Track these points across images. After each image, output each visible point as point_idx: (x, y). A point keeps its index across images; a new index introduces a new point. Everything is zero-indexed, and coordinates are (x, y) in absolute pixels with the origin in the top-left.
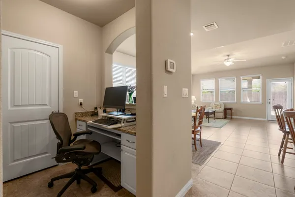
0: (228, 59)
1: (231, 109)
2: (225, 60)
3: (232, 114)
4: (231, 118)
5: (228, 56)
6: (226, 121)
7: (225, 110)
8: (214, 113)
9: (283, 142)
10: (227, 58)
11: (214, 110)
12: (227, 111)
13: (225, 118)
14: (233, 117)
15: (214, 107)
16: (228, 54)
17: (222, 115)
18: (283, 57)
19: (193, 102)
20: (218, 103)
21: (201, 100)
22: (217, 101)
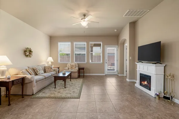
0: (84, 18)
1: (83, 69)
2: (82, 19)
3: (84, 73)
4: (84, 76)
5: (85, 15)
7: (80, 69)
8: (70, 75)
13: (79, 77)
15: (70, 68)
17: (76, 75)
18: (115, 30)
19: (50, 63)
20: (73, 64)
21: (59, 61)
22: (72, 62)
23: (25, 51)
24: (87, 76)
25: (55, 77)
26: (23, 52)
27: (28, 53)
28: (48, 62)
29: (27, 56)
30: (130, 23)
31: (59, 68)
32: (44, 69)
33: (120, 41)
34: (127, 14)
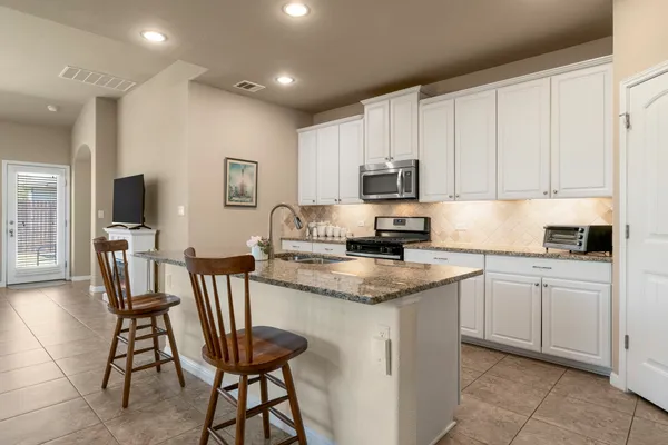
30: (99, 99)
33: (77, 149)
34: (69, 74)
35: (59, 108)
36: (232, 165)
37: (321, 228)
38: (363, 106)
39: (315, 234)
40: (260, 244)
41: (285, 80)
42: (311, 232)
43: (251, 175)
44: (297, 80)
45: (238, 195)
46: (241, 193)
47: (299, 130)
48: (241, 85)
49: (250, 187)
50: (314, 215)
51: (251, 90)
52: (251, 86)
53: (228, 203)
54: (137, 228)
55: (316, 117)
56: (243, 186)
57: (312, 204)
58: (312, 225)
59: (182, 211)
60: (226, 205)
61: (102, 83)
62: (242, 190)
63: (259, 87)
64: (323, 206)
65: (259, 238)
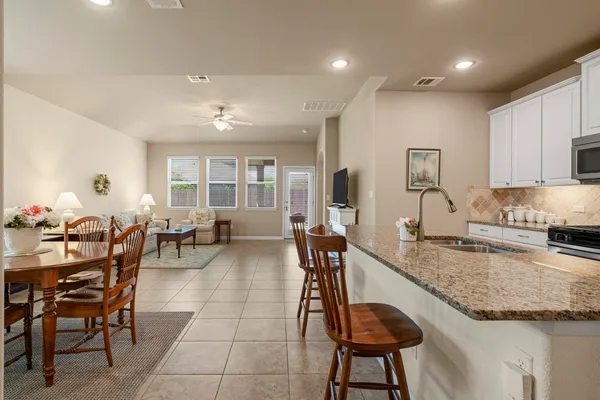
0: (221, 115)
1: (227, 223)
2: (216, 116)
3: (229, 233)
4: (229, 241)
5: (222, 109)
6: (218, 248)
7: (218, 224)
8: (193, 233)
9: (304, 289)
10: (219, 113)
11: (195, 226)
12: (222, 226)
13: (217, 241)
14: (233, 238)
15: (195, 220)
16: (222, 104)
17: (210, 237)
18: (304, 132)
19: (147, 208)
20: (203, 211)
21: (169, 204)
22: (203, 206)
23: (97, 182)
24: (237, 241)
25: (159, 235)
26: (92, 184)
27: (101, 185)
28: (143, 206)
29: (99, 192)
30: (327, 119)
31: (168, 220)
32: (133, 219)
33: (319, 154)
34: (307, 107)
35: (307, 130)
36: (414, 154)
37: (519, 213)
38: (580, 65)
39: (510, 217)
40: (407, 226)
41: (464, 65)
42: (505, 216)
43: (434, 162)
44: (479, 62)
45: (420, 180)
46: (424, 179)
47: (489, 112)
48: (420, 83)
49: (432, 172)
50: (511, 199)
51: (430, 85)
52: (430, 81)
53: (410, 187)
54: (344, 207)
55: (513, 94)
56: (425, 172)
57: (506, 186)
58: (506, 209)
59: (371, 194)
60: (408, 190)
61: (333, 108)
62: (424, 177)
63: (438, 79)
64: (523, 190)
65: (407, 220)
